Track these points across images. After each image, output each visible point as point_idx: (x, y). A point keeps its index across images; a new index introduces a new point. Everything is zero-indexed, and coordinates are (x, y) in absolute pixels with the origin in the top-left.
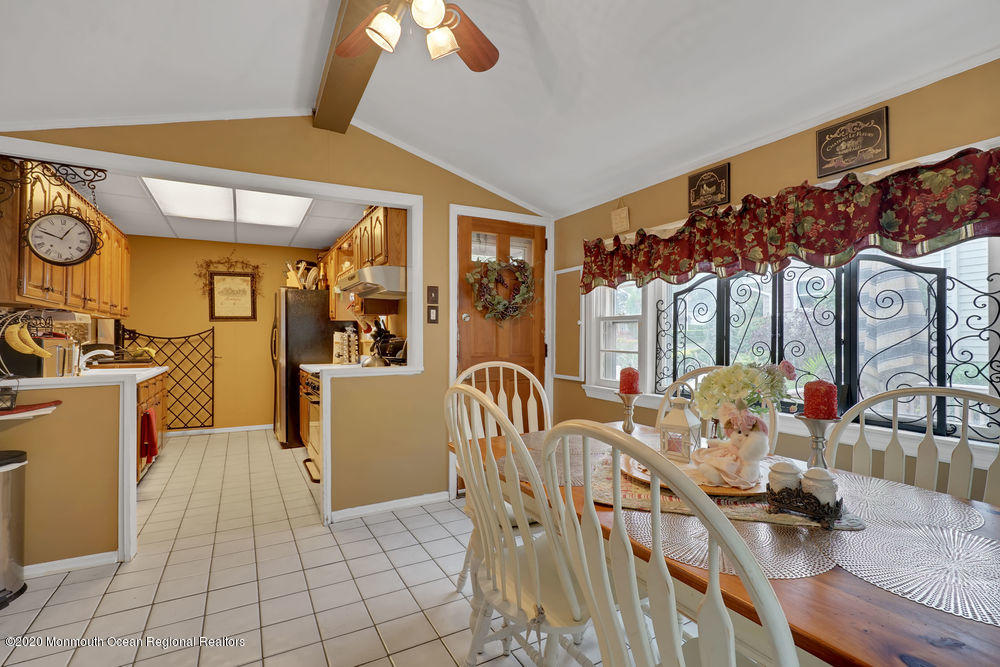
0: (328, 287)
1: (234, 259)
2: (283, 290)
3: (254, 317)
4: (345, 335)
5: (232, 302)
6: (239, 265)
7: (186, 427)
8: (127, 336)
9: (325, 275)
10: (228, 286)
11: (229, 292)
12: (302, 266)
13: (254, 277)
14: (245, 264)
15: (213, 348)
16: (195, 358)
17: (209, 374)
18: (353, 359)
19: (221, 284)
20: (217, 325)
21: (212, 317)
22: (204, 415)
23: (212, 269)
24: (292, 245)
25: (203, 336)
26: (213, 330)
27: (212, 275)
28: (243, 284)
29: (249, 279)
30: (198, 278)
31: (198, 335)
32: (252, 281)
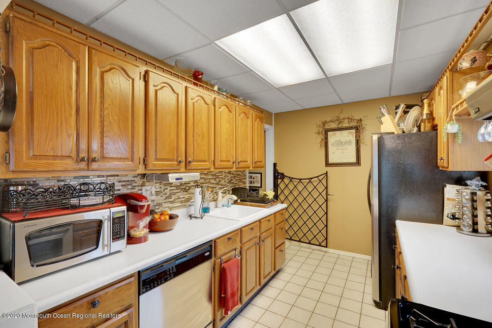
0: (435, 128)
1: (342, 116)
2: (375, 137)
3: (358, 162)
5: (342, 151)
6: (346, 121)
7: (310, 243)
8: (279, 177)
9: (431, 114)
10: (338, 139)
11: (339, 143)
13: (358, 129)
14: (350, 119)
15: (326, 188)
16: (315, 194)
17: (324, 206)
18: (481, 230)
19: (333, 137)
20: (330, 170)
21: (327, 164)
22: (321, 238)
23: (327, 127)
25: (320, 178)
26: (326, 173)
27: (326, 131)
28: (349, 136)
29: (354, 131)
30: (318, 135)
31: (317, 177)
32: (356, 132)
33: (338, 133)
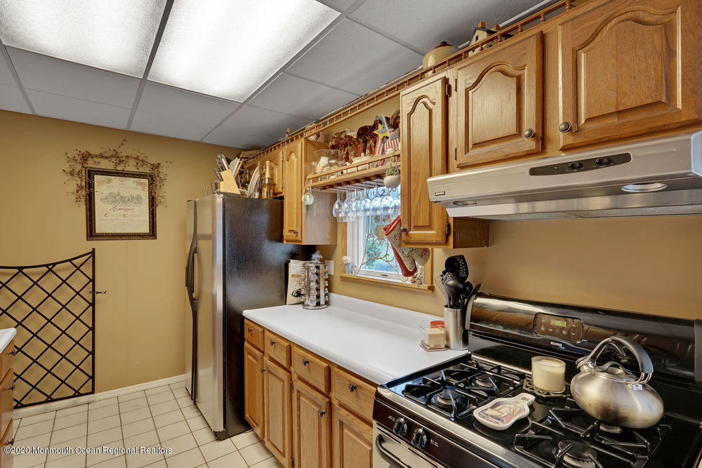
1: (124, 152)
2: (219, 197)
3: (152, 234)
4: (312, 266)
5: (123, 212)
6: (132, 162)
7: (50, 399)
10: (115, 190)
11: (117, 199)
12: (236, 163)
13: (153, 180)
14: (141, 161)
15: (93, 280)
16: (64, 295)
17: (86, 317)
18: (322, 302)
19: (103, 187)
20: (99, 245)
21: (91, 234)
22: (79, 379)
23: (91, 164)
24: (204, 141)
25: (78, 262)
26: (93, 253)
27: (91, 173)
28: (138, 189)
29: (146, 181)
30: (69, 177)
31: (70, 260)
32: (151, 184)
33: (116, 180)
